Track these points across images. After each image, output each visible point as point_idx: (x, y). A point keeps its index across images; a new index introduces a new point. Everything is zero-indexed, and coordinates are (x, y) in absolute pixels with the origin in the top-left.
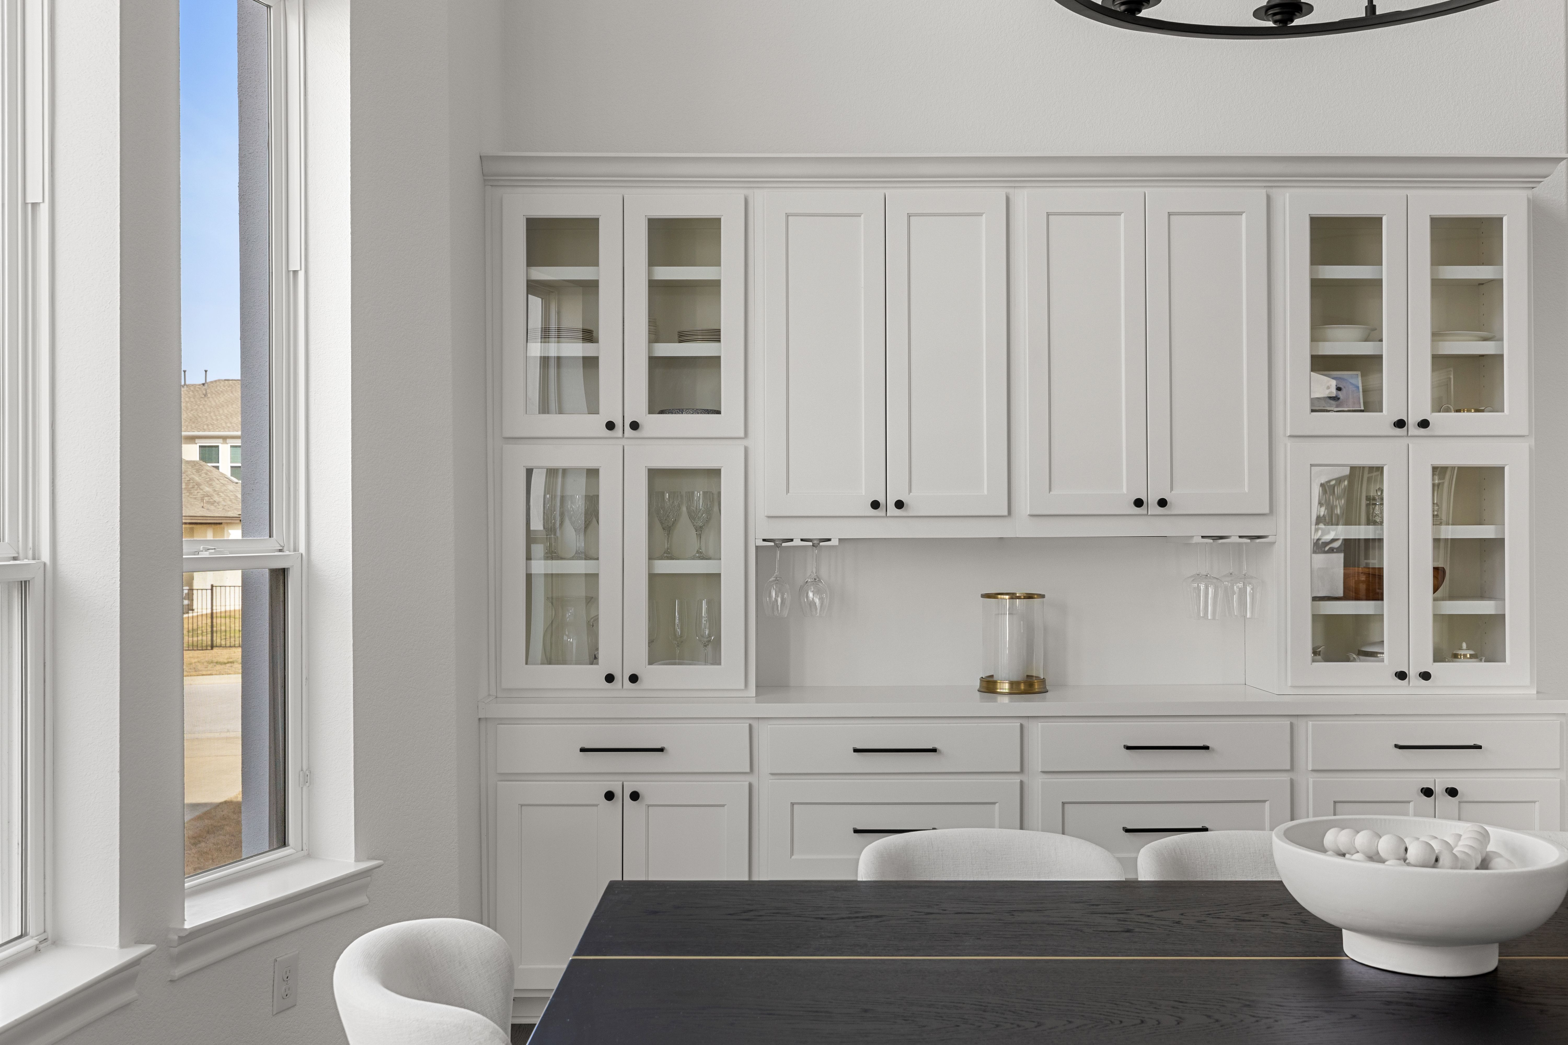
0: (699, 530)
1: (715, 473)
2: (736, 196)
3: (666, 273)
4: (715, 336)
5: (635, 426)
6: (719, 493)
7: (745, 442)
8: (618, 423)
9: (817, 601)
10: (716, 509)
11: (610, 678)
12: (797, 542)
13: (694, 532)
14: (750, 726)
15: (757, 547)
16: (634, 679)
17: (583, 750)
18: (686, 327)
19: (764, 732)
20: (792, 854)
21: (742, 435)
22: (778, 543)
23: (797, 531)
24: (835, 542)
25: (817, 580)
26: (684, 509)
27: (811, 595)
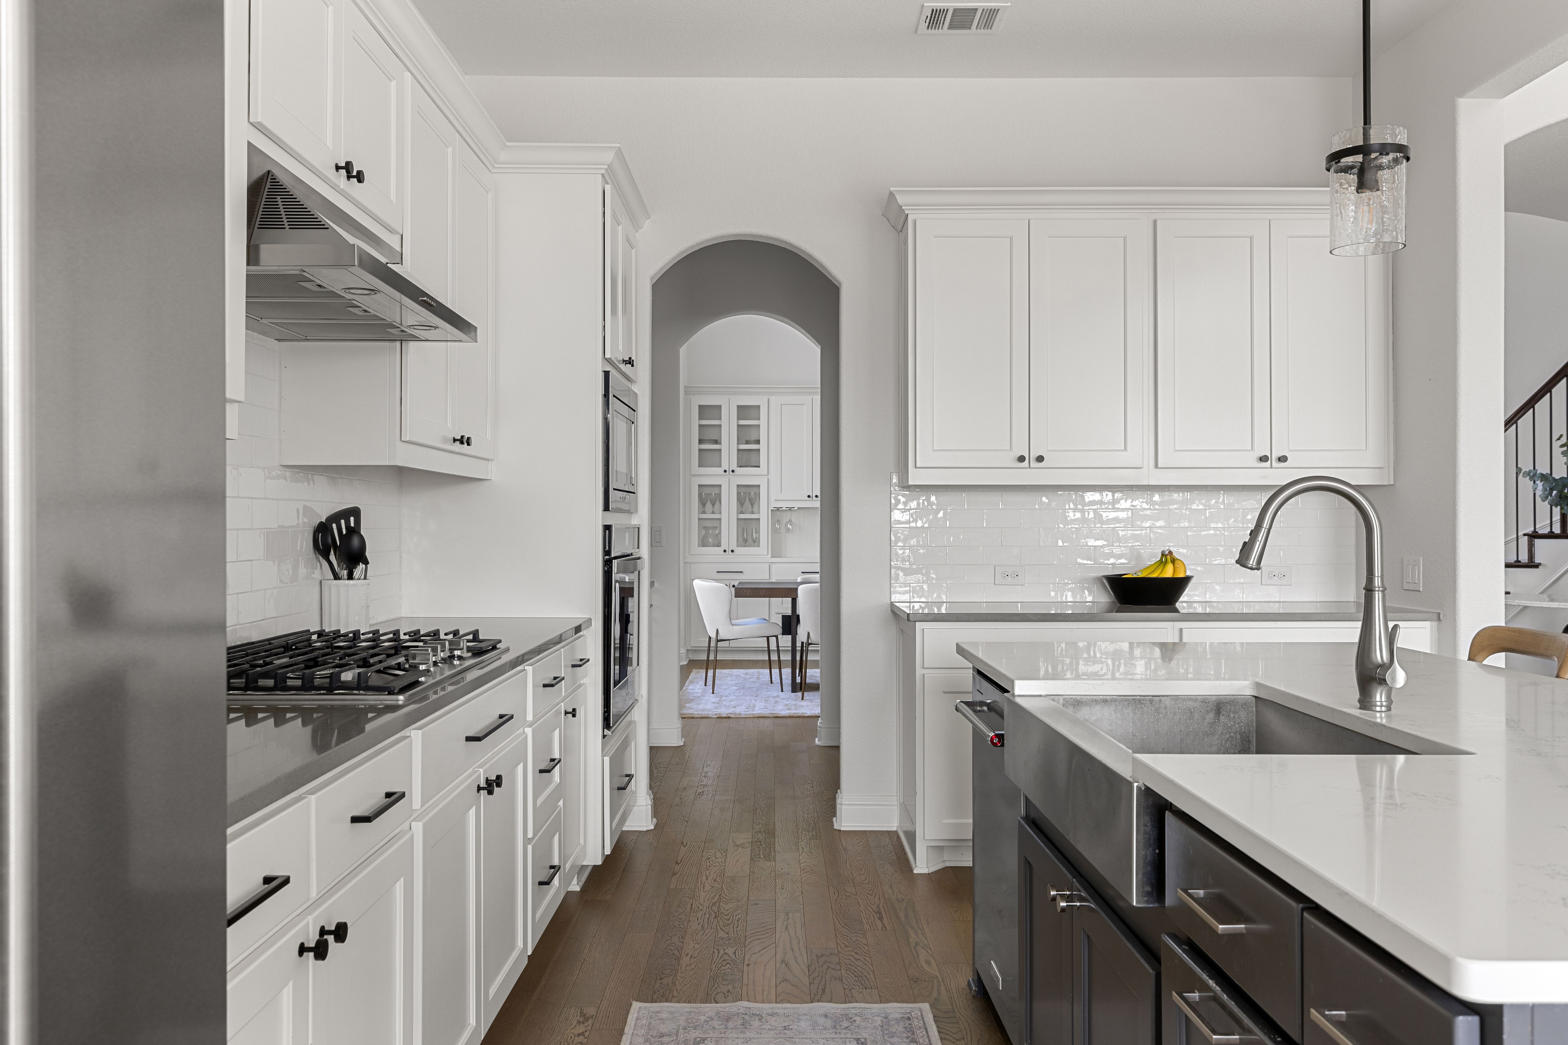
0: (752, 505)
1: (759, 486)
2: (765, 398)
3: (742, 422)
4: (758, 442)
5: (733, 471)
6: (759, 493)
7: (768, 477)
8: (728, 470)
9: (791, 527)
10: (758, 498)
11: (725, 551)
12: (784, 508)
13: (750, 506)
14: (769, 565)
15: (771, 510)
16: (732, 551)
17: (717, 572)
18: (748, 439)
19: (774, 567)
20: (782, 605)
21: (767, 474)
22: (778, 509)
23: (784, 505)
24: (796, 508)
25: (790, 521)
26: (747, 498)
27: (789, 525)
